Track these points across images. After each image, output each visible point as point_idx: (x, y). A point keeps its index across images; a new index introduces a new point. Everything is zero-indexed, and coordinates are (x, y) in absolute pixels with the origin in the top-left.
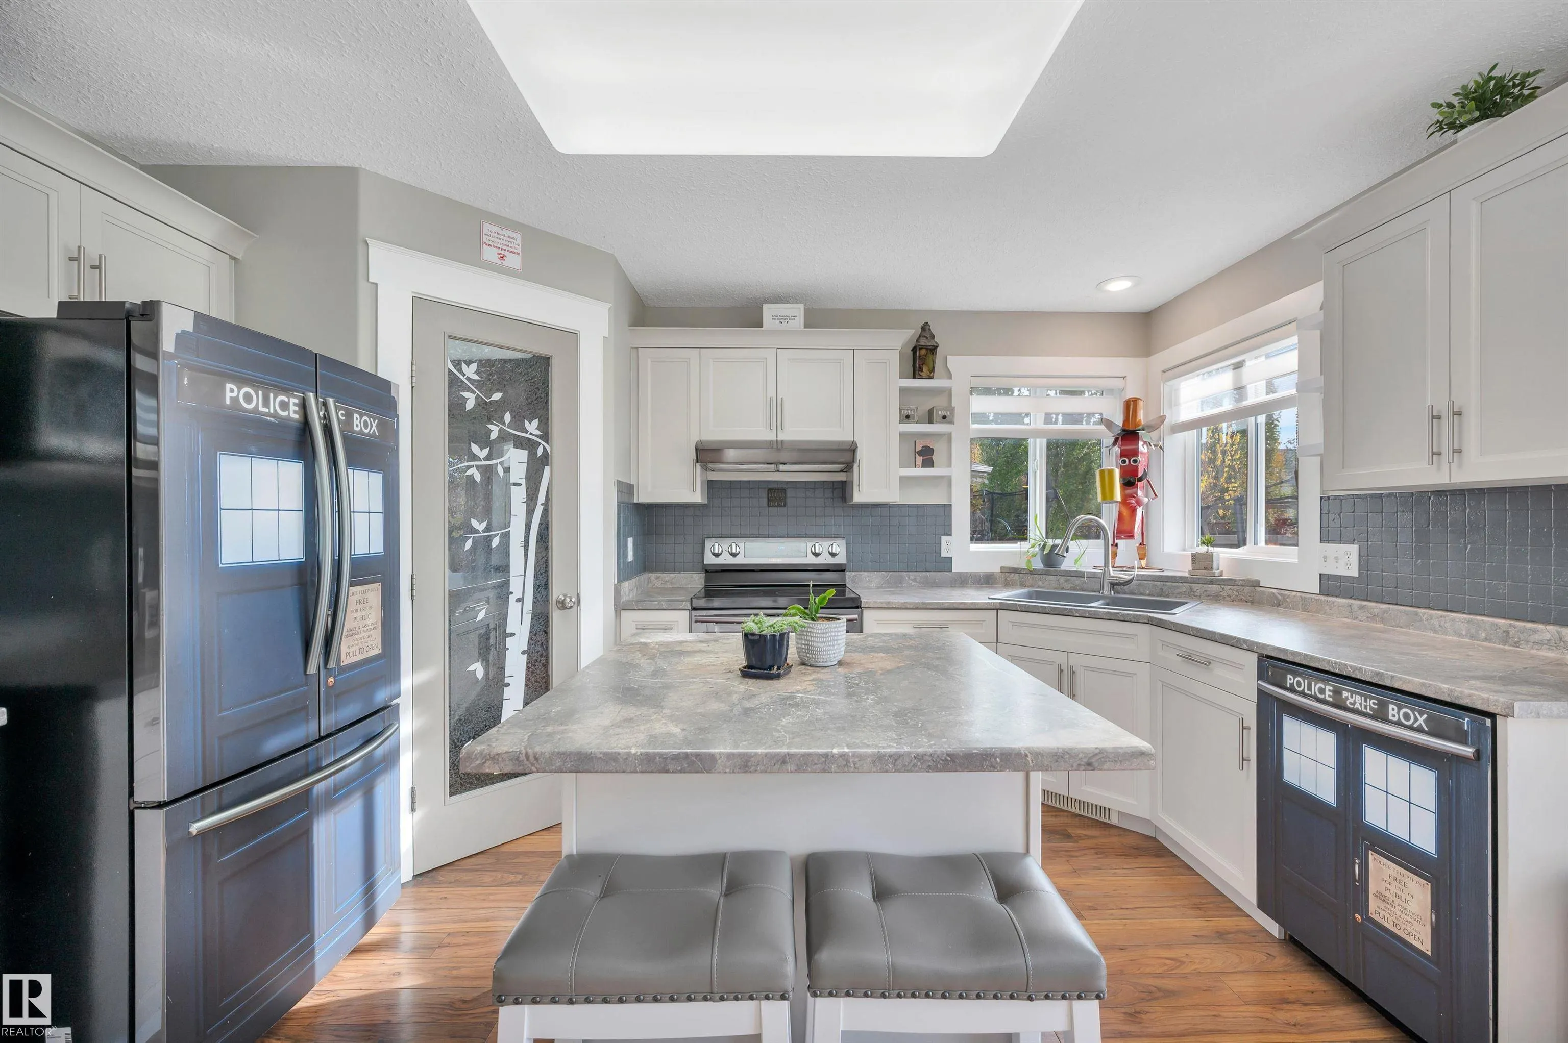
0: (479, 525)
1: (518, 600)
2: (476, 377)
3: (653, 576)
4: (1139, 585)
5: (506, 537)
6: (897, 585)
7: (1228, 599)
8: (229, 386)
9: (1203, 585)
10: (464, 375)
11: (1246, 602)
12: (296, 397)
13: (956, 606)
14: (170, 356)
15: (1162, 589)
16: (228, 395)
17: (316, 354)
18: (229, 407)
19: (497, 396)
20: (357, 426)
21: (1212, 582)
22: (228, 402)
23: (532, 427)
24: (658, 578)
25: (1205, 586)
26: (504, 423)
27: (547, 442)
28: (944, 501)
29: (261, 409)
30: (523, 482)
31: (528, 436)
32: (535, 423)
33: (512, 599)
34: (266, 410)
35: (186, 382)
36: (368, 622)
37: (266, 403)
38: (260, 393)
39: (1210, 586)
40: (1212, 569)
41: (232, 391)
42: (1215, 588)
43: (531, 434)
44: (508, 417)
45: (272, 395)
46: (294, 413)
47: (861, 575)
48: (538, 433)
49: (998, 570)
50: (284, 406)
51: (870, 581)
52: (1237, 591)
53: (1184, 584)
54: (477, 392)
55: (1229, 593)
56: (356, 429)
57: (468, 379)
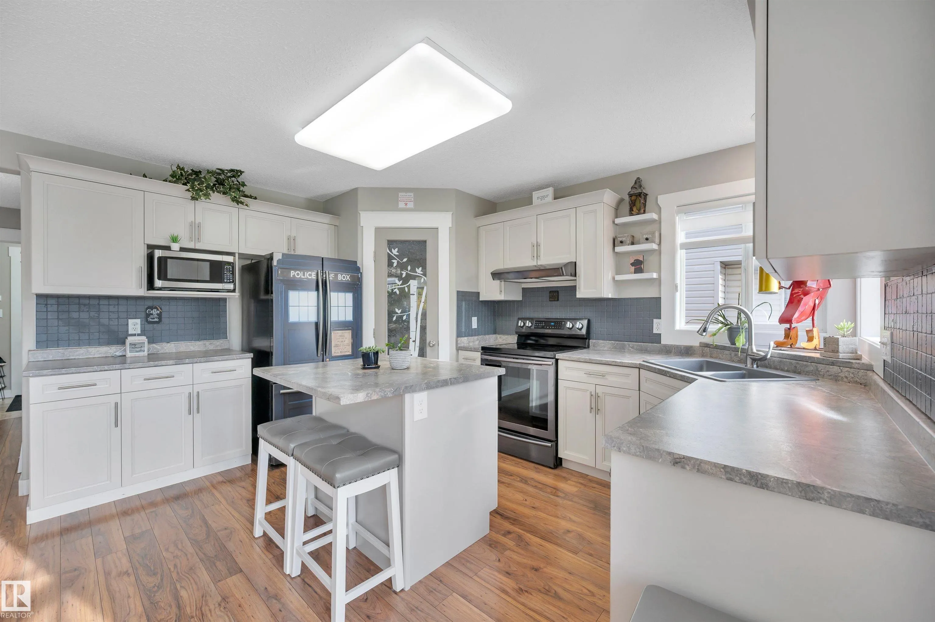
0: (398, 311)
1: (413, 341)
2: (397, 254)
3: (498, 336)
4: (781, 362)
5: (408, 316)
6: (621, 350)
7: (845, 380)
8: (292, 272)
9: (826, 366)
10: (393, 253)
11: (861, 384)
12: (314, 272)
13: (610, 363)
14: (276, 266)
15: (796, 367)
16: (292, 274)
17: (323, 258)
18: (292, 278)
19: (405, 260)
20: (340, 278)
21: (833, 364)
22: (292, 276)
23: (419, 271)
24: (500, 337)
25: (827, 366)
26: (408, 271)
27: (426, 276)
28: (656, 295)
29: (302, 277)
30: (415, 293)
31: (417, 274)
32: (420, 269)
33: (411, 340)
34: (304, 277)
35: (280, 272)
36: (345, 343)
37: (304, 275)
38: (302, 272)
39: (831, 367)
40: (838, 352)
41: (293, 273)
42: (835, 369)
43: (418, 273)
44: (409, 268)
45: (306, 273)
46: (314, 277)
47: (598, 342)
48: (422, 273)
49: (698, 345)
50: (310, 275)
51: (604, 346)
52: (853, 373)
53: (812, 364)
54: (398, 259)
55: (847, 374)
56: (339, 279)
57: (394, 255)
